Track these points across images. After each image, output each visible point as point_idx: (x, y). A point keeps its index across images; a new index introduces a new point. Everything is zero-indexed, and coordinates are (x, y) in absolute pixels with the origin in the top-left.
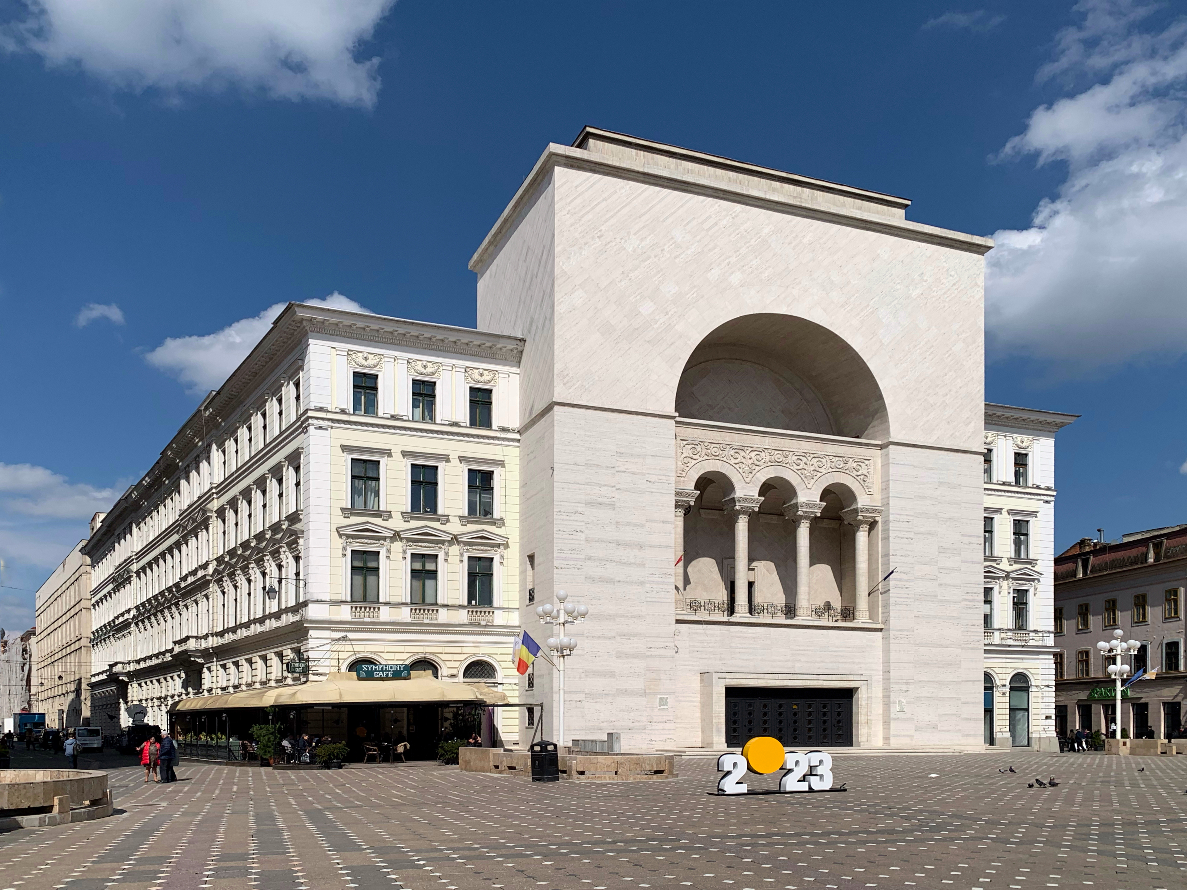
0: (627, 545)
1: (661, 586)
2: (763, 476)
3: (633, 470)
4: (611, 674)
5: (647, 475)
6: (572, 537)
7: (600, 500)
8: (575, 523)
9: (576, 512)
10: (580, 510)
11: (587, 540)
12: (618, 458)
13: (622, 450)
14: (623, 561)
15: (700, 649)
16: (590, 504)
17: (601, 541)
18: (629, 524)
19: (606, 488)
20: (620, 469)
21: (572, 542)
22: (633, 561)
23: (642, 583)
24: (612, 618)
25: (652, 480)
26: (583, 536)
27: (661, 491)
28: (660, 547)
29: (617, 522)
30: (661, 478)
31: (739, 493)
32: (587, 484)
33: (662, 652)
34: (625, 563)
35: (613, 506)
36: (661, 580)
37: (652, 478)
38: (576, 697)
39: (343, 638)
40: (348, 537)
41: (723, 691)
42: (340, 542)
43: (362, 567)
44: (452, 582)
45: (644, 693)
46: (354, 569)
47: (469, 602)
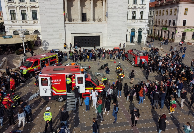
0: (54, 9)
4: (53, 35)
6: (42, 8)
8: (43, 5)
10: (44, 2)
11: (46, 8)
17: (48, 8)
18: (53, 4)
22: (55, 12)
23: (57, 17)
24: (52, 24)
28: (60, 9)
33: (62, 30)
36: (61, 16)
39: (11, 27)
40: (8, 7)
41: (73, 37)
42: (7, 9)
43: (13, 13)
44: (29, 16)
45: (59, 38)
46: (11, 14)
47: (33, 19)
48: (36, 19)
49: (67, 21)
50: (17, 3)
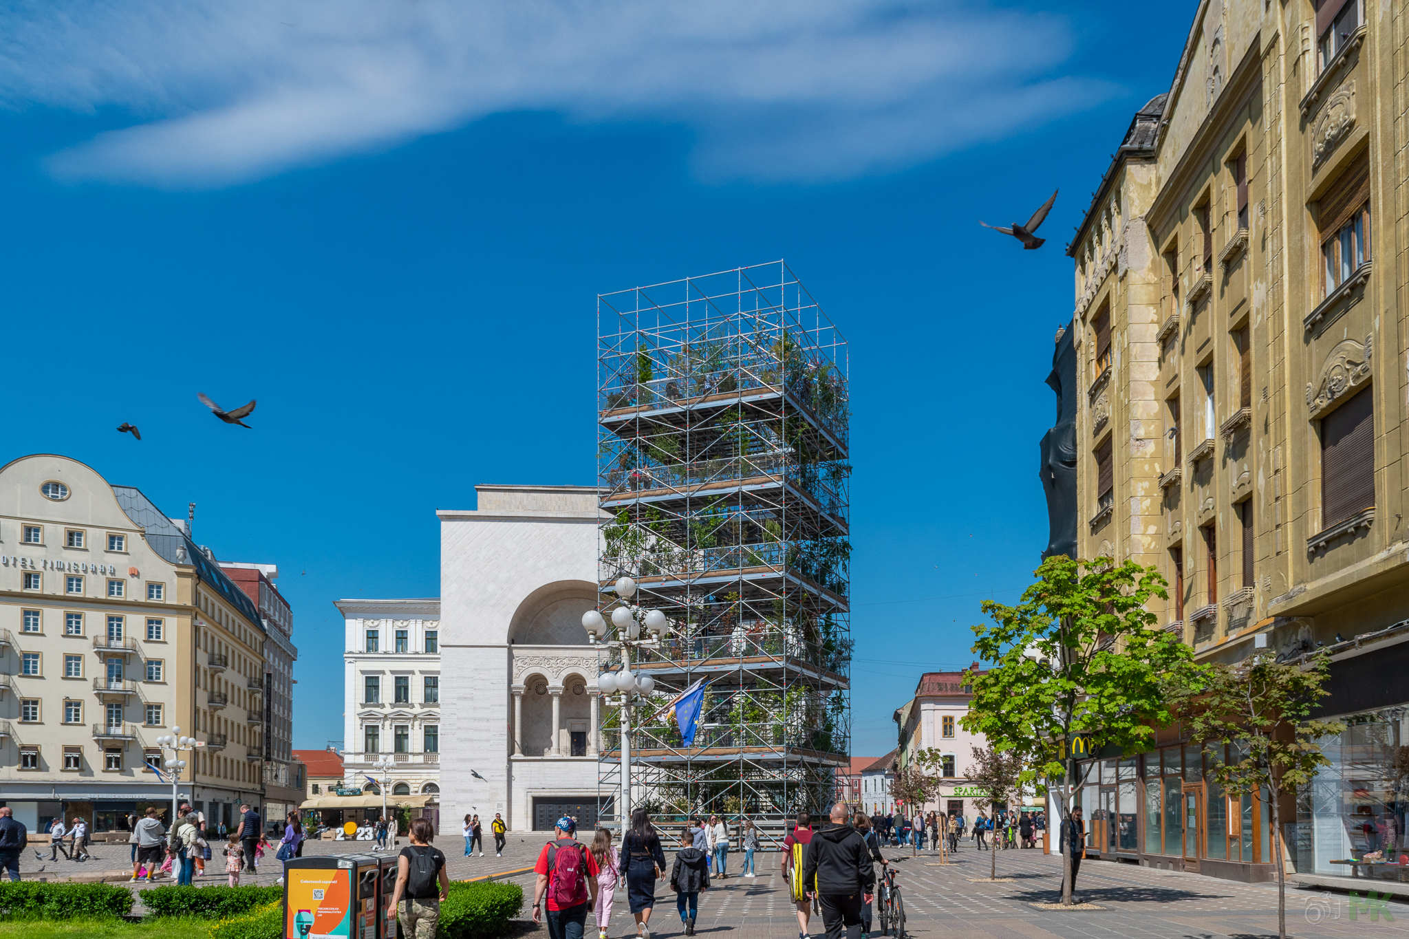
0: (480, 720)
1: (500, 741)
2: (564, 674)
3: (484, 677)
4: (471, 791)
5: (491, 680)
6: (451, 717)
7: (466, 695)
8: (452, 709)
9: (453, 703)
10: (455, 702)
11: (458, 718)
12: (475, 672)
13: (478, 667)
15: (526, 775)
16: (460, 699)
17: (466, 718)
18: (481, 708)
19: (469, 689)
20: (476, 677)
21: (451, 719)
22: (484, 728)
23: (488, 741)
24: (472, 760)
26: (456, 716)
27: (499, 688)
28: (499, 719)
29: (475, 707)
30: (500, 680)
31: (550, 684)
32: (459, 687)
33: (500, 778)
34: (479, 729)
35: (472, 699)
36: (499, 737)
37: (495, 681)
38: (452, 804)
39: (361, 773)
40: (362, 719)
41: (530, 799)
42: (359, 722)
43: (372, 734)
44: (416, 740)
45: (489, 801)
46: (367, 735)
47: (425, 751)
48: (435, 749)
49: (518, 755)
50: (387, 706)
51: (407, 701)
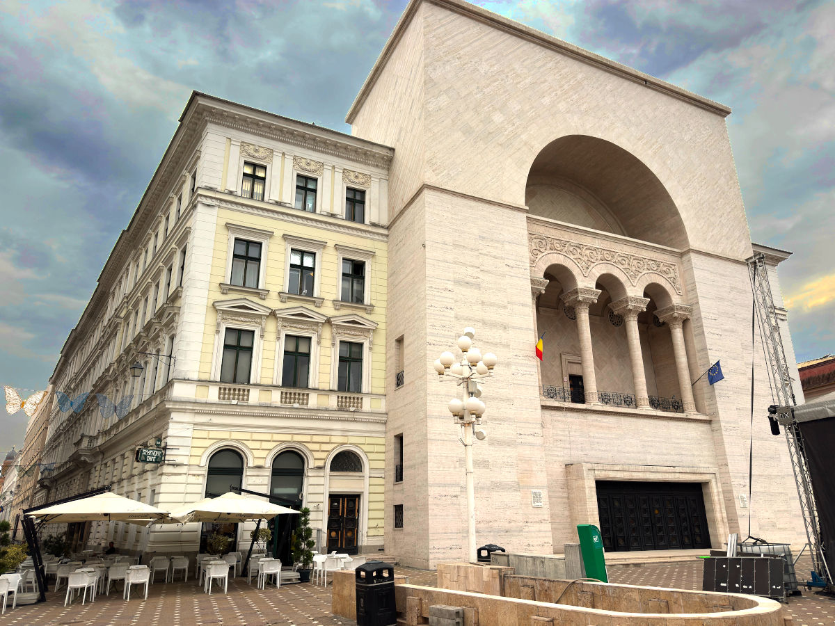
1: (525, 369)
2: (597, 272)
3: (494, 254)
4: (485, 464)
5: (506, 260)
6: (444, 313)
7: (467, 279)
8: (445, 300)
9: (446, 289)
10: (450, 287)
11: (457, 318)
12: (480, 242)
13: (485, 235)
14: (490, 341)
15: (563, 438)
16: (458, 282)
17: (468, 319)
18: (492, 305)
19: (472, 268)
20: (483, 252)
21: (444, 318)
22: (499, 341)
25: (511, 265)
26: (453, 313)
27: (518, 275)
28: (521, 328)
29: (483, 302)
30: (518, 263)
32: (455, 263)
34: (492, 343)
35: (478, 286)
36: (524, 362)
37: (511, 263)
38: (451, 491)
41: (593, 485)
42: (215, 318)
43: (238, 346)
45: (517, 487)
50: (274, 295)
51: (311, 293)
